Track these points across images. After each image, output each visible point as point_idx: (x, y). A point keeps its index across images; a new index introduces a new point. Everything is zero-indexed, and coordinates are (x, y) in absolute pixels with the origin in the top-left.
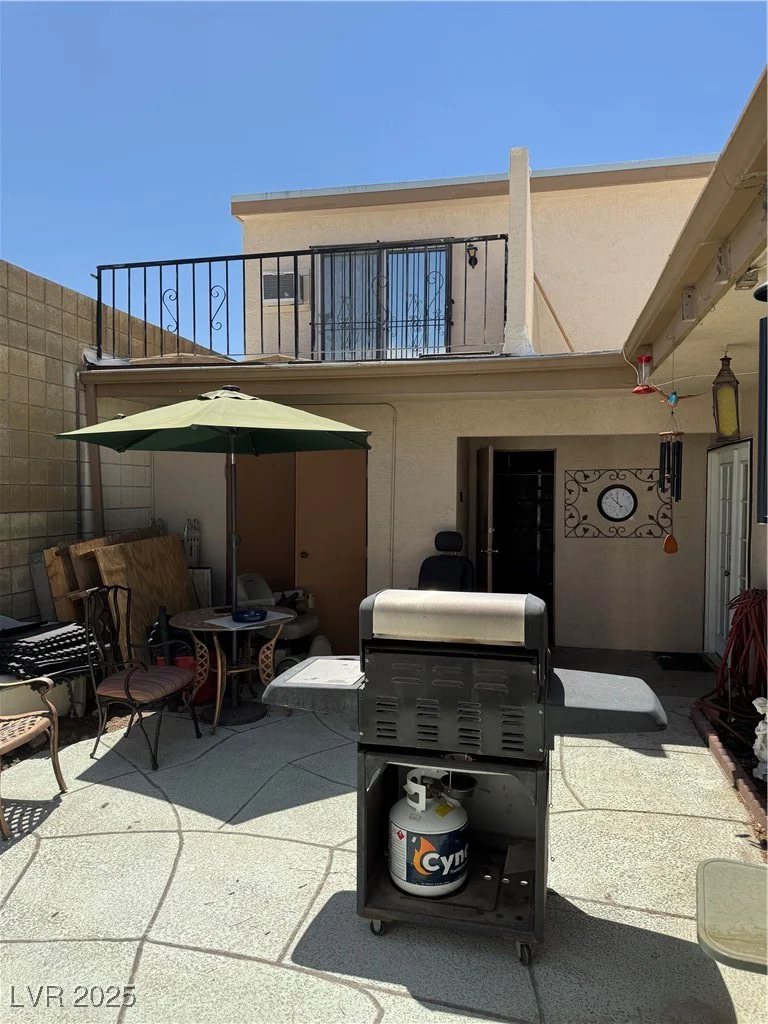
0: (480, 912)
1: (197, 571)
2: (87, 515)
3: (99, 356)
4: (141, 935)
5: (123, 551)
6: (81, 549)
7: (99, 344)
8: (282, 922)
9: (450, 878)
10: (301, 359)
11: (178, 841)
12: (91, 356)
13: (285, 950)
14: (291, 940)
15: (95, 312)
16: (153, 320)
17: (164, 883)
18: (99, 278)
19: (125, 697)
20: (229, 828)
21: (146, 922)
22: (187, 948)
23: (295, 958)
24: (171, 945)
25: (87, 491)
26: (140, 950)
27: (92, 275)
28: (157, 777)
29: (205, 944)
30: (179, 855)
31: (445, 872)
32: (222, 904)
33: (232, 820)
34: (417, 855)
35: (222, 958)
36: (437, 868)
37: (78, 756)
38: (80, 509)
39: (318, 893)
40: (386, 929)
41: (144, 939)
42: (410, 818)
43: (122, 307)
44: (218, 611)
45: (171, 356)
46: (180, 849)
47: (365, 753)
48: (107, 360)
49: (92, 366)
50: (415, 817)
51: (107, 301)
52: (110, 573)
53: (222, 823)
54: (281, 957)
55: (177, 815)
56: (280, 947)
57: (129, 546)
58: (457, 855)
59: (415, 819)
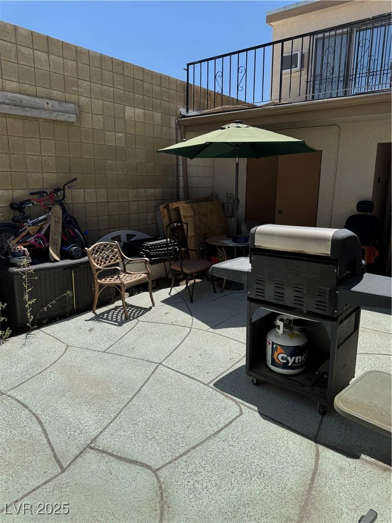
0: (303, 386)
1: (229, 219)
2: (181, 191)
3: (187, 111)
4: (160, 362)
5: (192, 207)
6: (174, 205)
7: (187, 104)
8: (216, 370)
9: (292, 368)
10: (282, 102)
11: (188, 331)
12: (183, 111)
13: (212, 381)
14: (217, 378)
15: (186, 88)
16: (211, 88)
17: (177, 346)
18: (188, 70)
19: (181, 270)
20: (211, 330)
21: (164, 358)
22: (175, 370)
23: (215, 385)
24: (169, 368)
25: (181, 179)
26: (157, 367)
27: (184, 69)
28: (191, 306)
29: (182, 371)
30: (187, 336)
31: (290, 364)
32: (195, 358)
33: (214, 327)
34: (276, 354)
35: (186, 377)
36: (285, 361)
37: (164, 293)
38: (178, 188)
39: (237, 363)
40: (258, 383)
41: (160, 364)
42: (275, 336)
43: (197, 84)
44: (228, 237)
45: (218, 108)
46: (188, 334)
47: (251, 302)
48: (191, 113)
49: (184, 116)
50: (277, 336)
51: (191, 82)
52: (185, 217)
53: (209, 328)
54: (210, 383)
55: (193, 321)
56: (211, 379)
57: (195, 205)
58: (297, 358)
59: (277, 337)
